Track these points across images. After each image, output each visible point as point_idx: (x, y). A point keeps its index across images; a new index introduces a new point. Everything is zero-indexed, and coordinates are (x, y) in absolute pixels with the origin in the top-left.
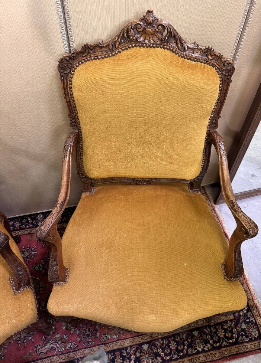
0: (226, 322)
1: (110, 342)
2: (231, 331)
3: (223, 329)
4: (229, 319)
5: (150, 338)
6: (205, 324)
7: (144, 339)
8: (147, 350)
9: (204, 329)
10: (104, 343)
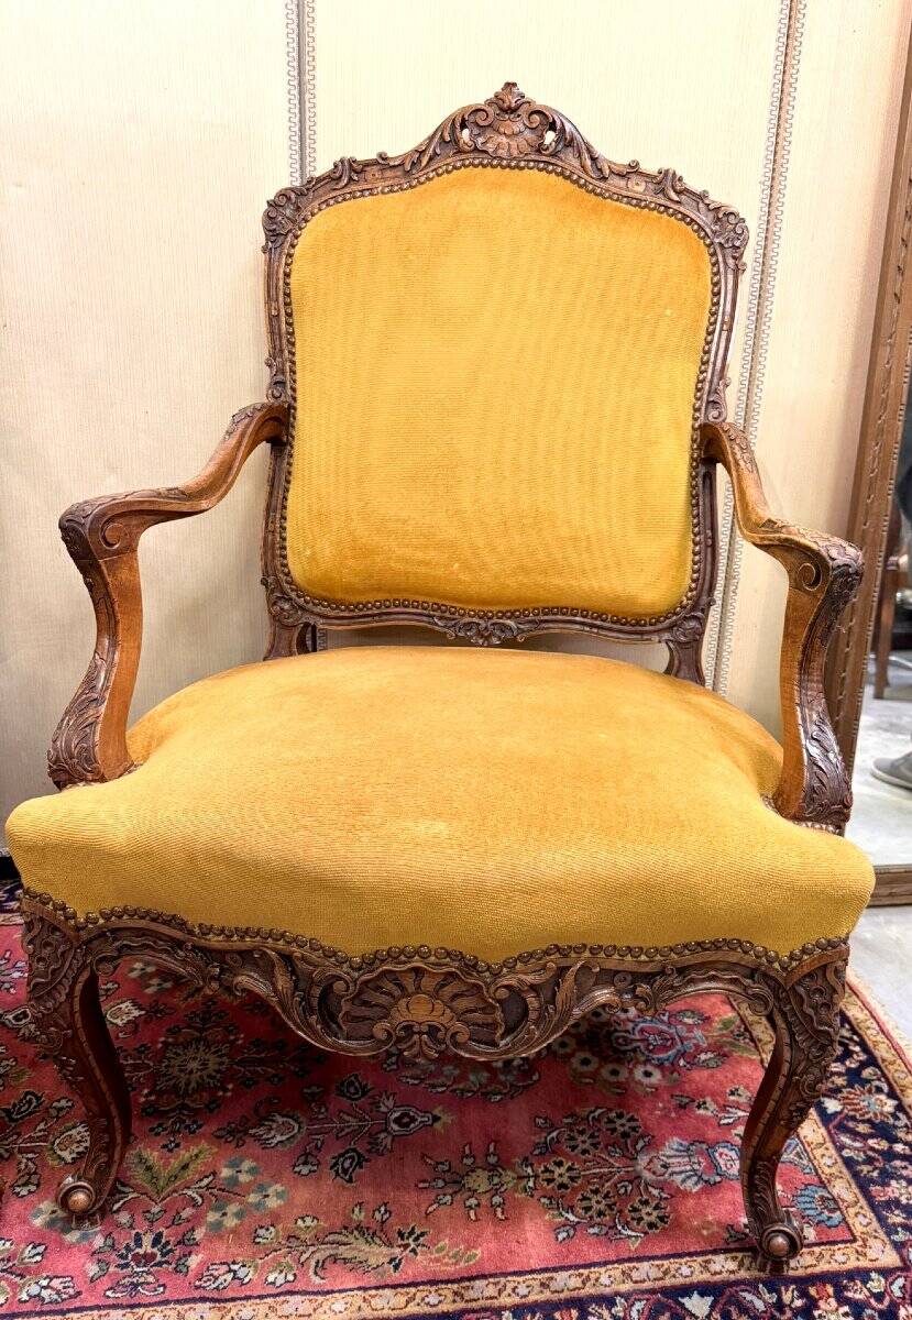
0: (863, 1275)
1: (248, 1298)
3: (842, 1300)
4: (877, 1264)
5: (454, 1301)
6: (743, 1274)
7: (423, 1299)
9: (745, 1294)
10: (216, 1296)
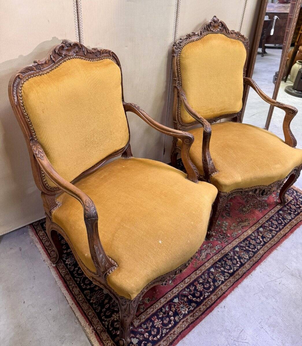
1: (240, 236)
2: (297, 204)
6: (281, 207)
8: (264, 230)
10: (236, 237)
